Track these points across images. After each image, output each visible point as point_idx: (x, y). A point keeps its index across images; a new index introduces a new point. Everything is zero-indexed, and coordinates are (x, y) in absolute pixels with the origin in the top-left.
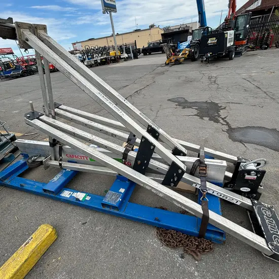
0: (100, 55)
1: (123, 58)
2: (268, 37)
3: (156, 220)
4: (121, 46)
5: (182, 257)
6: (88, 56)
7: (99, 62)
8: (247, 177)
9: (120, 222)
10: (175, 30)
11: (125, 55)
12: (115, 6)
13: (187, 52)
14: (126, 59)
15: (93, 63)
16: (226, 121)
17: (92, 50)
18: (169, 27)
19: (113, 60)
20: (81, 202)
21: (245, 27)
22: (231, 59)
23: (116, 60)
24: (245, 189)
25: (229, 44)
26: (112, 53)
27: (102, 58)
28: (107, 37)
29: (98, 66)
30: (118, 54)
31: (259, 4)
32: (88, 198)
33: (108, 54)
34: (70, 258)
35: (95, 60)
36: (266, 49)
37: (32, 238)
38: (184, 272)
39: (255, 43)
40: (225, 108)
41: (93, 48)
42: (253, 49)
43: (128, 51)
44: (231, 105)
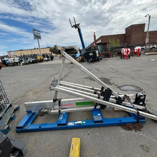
0: (32, 58)
1: (45, 60)
2: (109, 54)
3: (120, 121)
4: (43, 54)
5: (136, 132)
6: (24, 59)
7: (31, 62)
8: (142, 98)
9: (104, 129)
10: (67, 48)
11: (46, 59)
12: (40, 36)
13: (81, 58)
14: (47, 61)
15: (28, 62)
16: (114, 84)
17: (27, 56)
18: (64, 47)
19: (39, 61)
20: (82, 125)
21: (101, 50)
22: (99, 61)
23: (41, 61)
24: (141, 103)
25: (98, 55)
26: (39, 58)
27: (33, 60)
28: (31, 50)
29: (30, 64)
30: (42, 58)
31: (100, 42)
32: (84, 122)
33: (37, 58)
34: (94, 149)
35: (29, 61)
36: (109, 57)
37: (73, 145)
38: (140, 136)
39: (105, 55)
40: (110, 80)
41: (28, 55)
42: (105, 57)
43: (48, 57)
44: (112, 78)
